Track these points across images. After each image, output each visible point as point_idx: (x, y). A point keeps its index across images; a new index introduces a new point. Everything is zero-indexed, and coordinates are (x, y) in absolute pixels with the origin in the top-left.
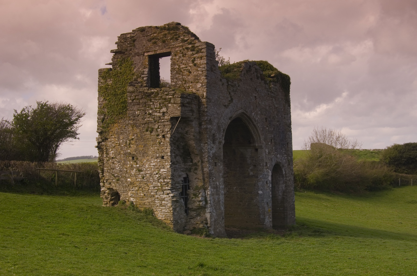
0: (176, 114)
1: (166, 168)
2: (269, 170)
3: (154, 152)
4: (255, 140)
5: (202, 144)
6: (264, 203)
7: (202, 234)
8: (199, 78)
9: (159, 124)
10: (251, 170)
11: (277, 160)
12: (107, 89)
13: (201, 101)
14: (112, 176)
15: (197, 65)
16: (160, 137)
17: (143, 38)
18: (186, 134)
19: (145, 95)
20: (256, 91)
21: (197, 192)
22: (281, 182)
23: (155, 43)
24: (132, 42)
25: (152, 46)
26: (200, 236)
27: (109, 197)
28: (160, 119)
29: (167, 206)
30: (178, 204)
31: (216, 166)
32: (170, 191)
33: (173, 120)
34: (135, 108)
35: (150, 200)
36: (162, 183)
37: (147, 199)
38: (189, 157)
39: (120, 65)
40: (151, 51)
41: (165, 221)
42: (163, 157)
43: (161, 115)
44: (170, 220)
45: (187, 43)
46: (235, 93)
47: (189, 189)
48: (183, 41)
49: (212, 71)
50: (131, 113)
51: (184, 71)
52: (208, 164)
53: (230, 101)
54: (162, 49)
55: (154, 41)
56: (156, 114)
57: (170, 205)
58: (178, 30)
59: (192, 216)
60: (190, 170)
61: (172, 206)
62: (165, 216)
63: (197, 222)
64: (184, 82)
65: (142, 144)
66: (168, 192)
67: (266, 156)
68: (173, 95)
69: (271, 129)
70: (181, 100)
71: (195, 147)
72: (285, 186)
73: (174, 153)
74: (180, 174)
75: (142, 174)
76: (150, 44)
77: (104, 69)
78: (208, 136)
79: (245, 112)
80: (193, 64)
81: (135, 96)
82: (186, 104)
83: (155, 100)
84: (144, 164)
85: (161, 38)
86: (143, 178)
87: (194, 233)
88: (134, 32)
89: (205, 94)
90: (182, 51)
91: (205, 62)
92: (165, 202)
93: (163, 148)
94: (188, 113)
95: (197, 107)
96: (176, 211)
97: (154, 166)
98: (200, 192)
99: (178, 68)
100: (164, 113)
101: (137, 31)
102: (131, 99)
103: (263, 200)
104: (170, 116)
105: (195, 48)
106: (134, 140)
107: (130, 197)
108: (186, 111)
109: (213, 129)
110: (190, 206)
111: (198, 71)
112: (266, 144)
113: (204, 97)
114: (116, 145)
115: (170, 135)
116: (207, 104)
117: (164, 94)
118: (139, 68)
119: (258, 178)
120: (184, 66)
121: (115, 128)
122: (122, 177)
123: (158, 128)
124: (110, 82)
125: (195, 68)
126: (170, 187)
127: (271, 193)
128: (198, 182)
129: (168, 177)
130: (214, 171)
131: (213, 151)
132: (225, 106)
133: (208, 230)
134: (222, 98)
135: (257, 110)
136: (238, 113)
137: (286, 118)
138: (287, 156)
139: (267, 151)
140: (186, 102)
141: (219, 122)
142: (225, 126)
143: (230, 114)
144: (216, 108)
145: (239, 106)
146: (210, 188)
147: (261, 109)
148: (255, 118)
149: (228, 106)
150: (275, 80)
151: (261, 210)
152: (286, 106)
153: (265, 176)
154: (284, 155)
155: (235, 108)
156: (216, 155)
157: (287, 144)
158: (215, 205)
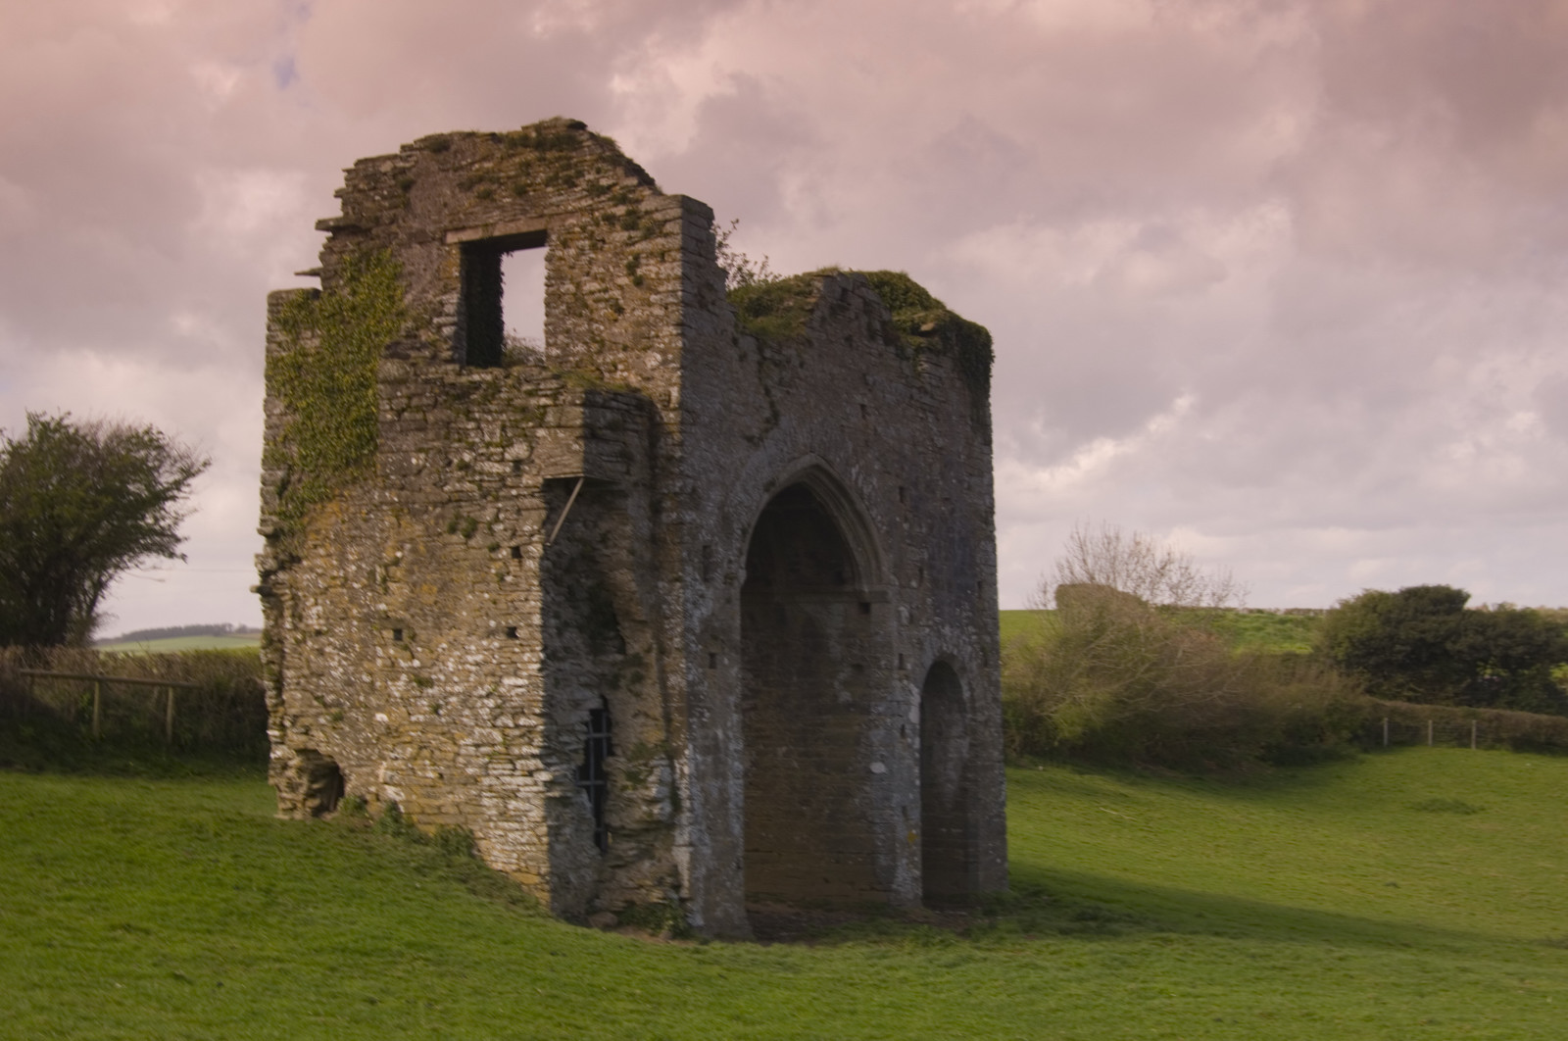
0: (565, 466)
1: (525, 674)
2: (912, 686)
3: (478, 613)
4: (861, 569)
5: (661, 584)
6: (892, 808)
7: (659, 926)
8: (653, 333)
9: (500, 505)
10: (846, 684)
11: (941, 647)
12: (300, 367)
13: (661, 418)
14: (315, 703)
15: (646, 282)
16: (504, 553)
17: (442, 175)
18: (600, 546)
19: (447, 394)
20: (867, 384)
21: (643, 768)
22: (956, 731)
23: (487, 196)
24: (400, 191)
25: (476, 209)
26: (652, 935)
27: (301, 785)
28: (505, 486)
29: (525, 819)
30: (568, 813)
31: (715, 668)
32: (539, 763)
33: (555, 489)
34: (409, 441)
35: (460, 796)
36: (508, 731)
37: (451, 793)
38: (612, 634)
39: (353, 278)
40: (471, 228)
41: (520, 877)
42: (511, 633)
43: (508, 470)
44: (539, 874)
45: (609, 200)
46: (788, 393)
47: (612, 753)
48: (596, 190)
49: (703, 305)
50: (394, 462)
51: (595, 305)
52: (684, 661)
53: (767, 421)
54: (512, 221)
55: (481, 188)
56: (487, 466)
57: (536, 814)
58: (575, 149)
59: (620, 857)
60: (614, 684)
61: (545, 819)
62: (518, 859)
63: (642, 881)
64: (595, 347)
65: (435, 582)
66: (533, 764)
67: (899, 633)
68: (555, 395)
69: (921, 527)
70: (583, 413)
71: (637, 596)
72: (972, 745)
73: (557, 616)
74: (578, 696)
75: (433, 696)
76: (467, 200)
77: (288, 292)
78: (685, 554)
79: (823, 463)
80: (632, 278)
81: (410, 398)
82: (604, 431)
83: (484, 412)
84: (442, 657)
85: (509, 178)
86: (436, 709)
87: (628, 924)
88: (409, 153)
89: (675, 392)
90: (590, 228)
91: (678, 272)
92: (521, 805)
93: (514, 596)
94: (609, 465)
95: (646, 443)
96: (561, 838)
97: (477, 664)
98: (652, 768)
99: (575, 295)
100: (518, 463)
101: (420, 149)
102: (392, 409)
103: (888, 799)
104: (542, 473)
105: (639, 218)
106: (403, 565)
107: (386, 783)
108: (604, 458)
109: (702, 527)
110: (614, 820)
111: (650, 304)
112: (900, 585)
113: (672, 406)
114: (333, 582)
115: (540, 547)
116: (681, 432)
117: (519, 391)
118: (424, 291)
119: (869, 713)
120: (595, 286)
121: (330, 518)
122: (353, 706)
123: (497, 520)
124: (311, 343)
125: (639, 294)
126: (538, 747)
127: (917, 770)
128: (645, 729)
129: (530, 706)
130: (708, 687)
131: (704, 612)
132: (751, 439)
133: (683, 910)
134: (739, 411)
135: (869, 455)
136: (799, 466)
137: (977, 490)
138: (977, 631)
139: (904, 612)
140: (602, 421)
141: (728, 502)
142: (749, 515)
143: (768, 470)
144: (715, 449)
145: (802, 440)
146: (690, 750)
147: (884, 454)
148: (860, 485)
149: (759, 439)
150: (935, 344)
151: (882, 836)
152: (976, 442)
153: (897, 705)
154: (967, 626)
155: (788, 449)
156: (716, 624)
157: (977, 586)
158: (711, 817)
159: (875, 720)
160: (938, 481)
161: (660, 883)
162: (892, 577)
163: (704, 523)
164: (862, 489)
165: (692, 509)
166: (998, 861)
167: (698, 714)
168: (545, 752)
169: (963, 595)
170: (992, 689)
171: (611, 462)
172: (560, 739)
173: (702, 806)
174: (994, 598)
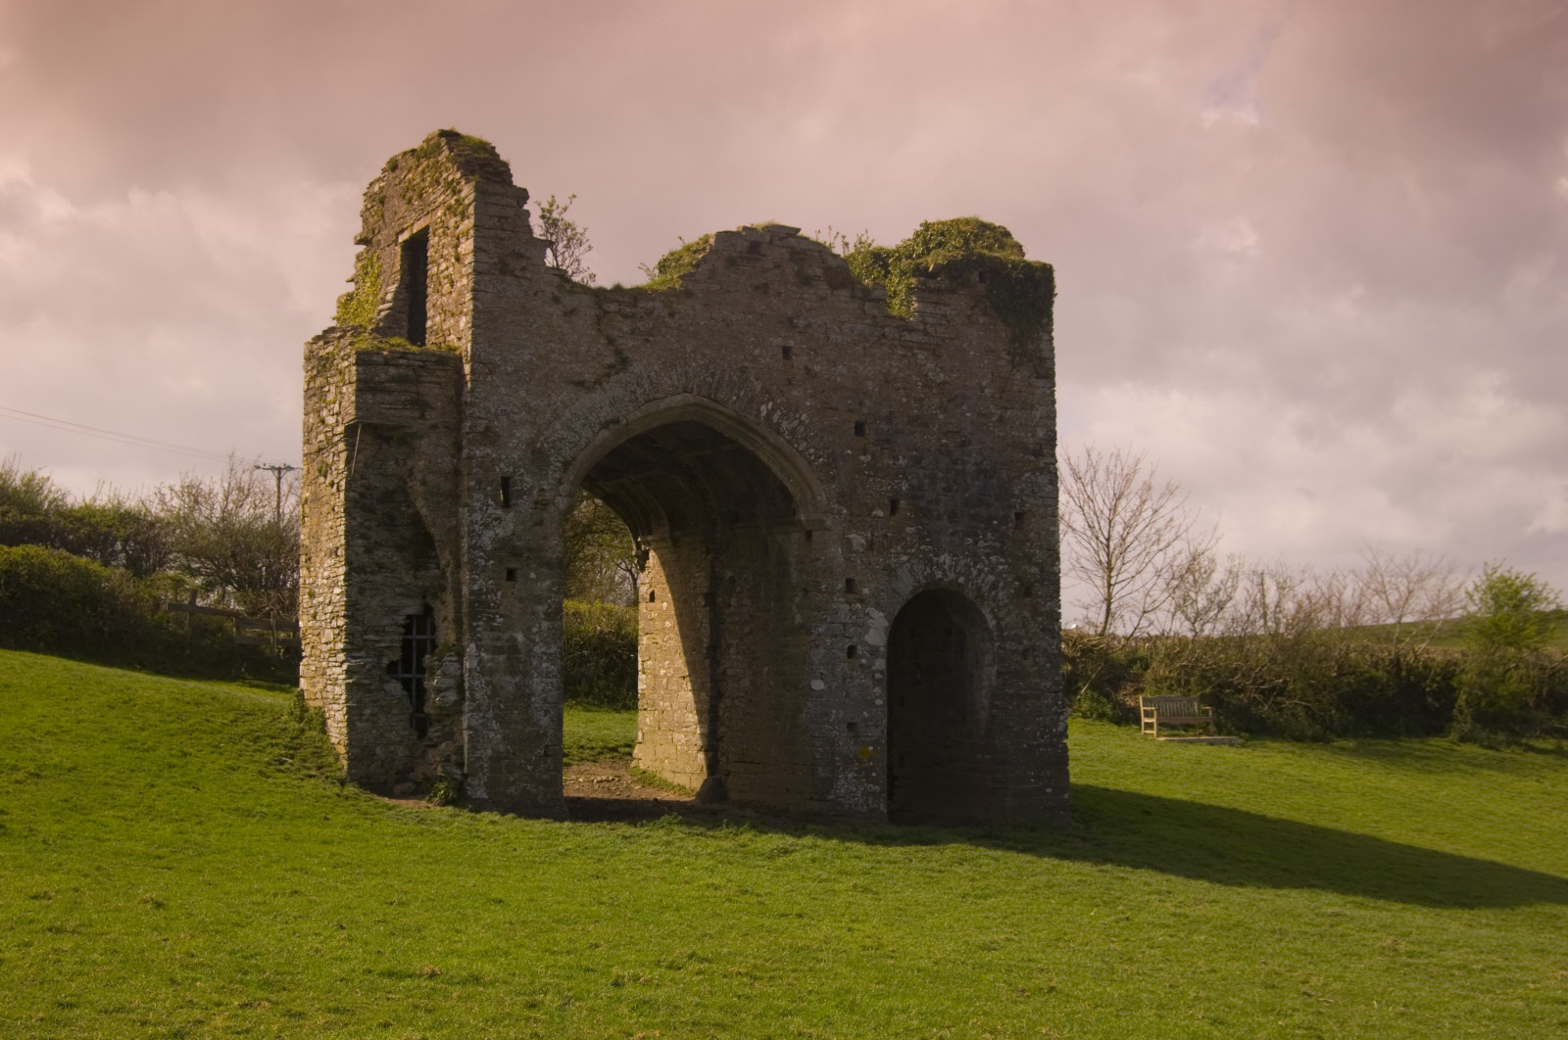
0: (350, 414)
1: (340, 584)
2: (871, 610)
3: (327, 538)
4: (797, 500)
6: (828, 724)
7: (434, 795)
8: (463, 300)
9: (333, 450)
10: (799, 607)
11: (932, 575)
13: (464, 371)
15: (461, 258)
16: (335, 488)
17: (395, 188)
19: (320, 365)
20: (796, 327)
21: (436, 663)
22: (986, 658)
23: (410, 201)
24: (381, 206)
25: (405, 213)
26: (430, 802)
28: (334, 434)
29: (340, 701)
30: (367, 698)
31: (516, 581)
33: (350, 433)
34: (311, 405)
35: (322, 684)
36: (335, 631)
37: (319, 682)
38: (434, 553)
39: (363, 281)
40: (406, 229)
41: (339, 748)
42: (336, 552)
43: (335, 421)
44: (344, 746)
45: (450, 193)
46: (647, 341)
48: (446, 186)
49: (504, 269)
51: (443, 282)
52: (468, 573)
53: (611, 367)
54: (419, 219)
55: (408, 195)
56: (329, 420)
57: (343, 697)
58: (439, 154)
59: (430, 739)
60: (435, 595)
61: (346, 701)
62: (338, 734)
63: (435, 762)
64: (443, 316)
65: (316, 515)
66: (342, 657)
67: (848, 559)
68: (348, 358)
73: (364, 537)
74: (391, 603)
75: (315, 606)
76: (403, 207)
77: (344, 296)
78: (475, 483)
79: (707, 401)
80: (456, 255)
82: (386, 385)
83: (331, 376)
84: (317, 574)
85: (417, 184)
87: (420, 793)
88: (384, 174)
89: (469, 348)
90: (442, 218)
91: (472, 246)
92: (339, 690)
93: (337, 522)
94: (393, 412)
95: (453, 392)
96: (363, 718)
97: (327, 579)
98: (443, 663)
100: (338, 415)
101: (388, 170)
103: (827, 714)
104: (344, 422)
105: (460, 205)
106: (308, 503)
108: (384, 406)
110: (427, 709)
111: (462, 276)
112: (852, 514)
113: (468, 359)
115: (345, 481)
116: (471, 380)
117: (339, 357)
118: (388, 284)
119: (813, 634)
120: (444, 265)
123: (333, 462)
125: (459, 268)
126: (344, 643)
127: (879, 691)
128: (447, 631)
129: (341, 611)
130: (502, 597)
131: (500, 532)
132: (580, 384)
133: (461, 784)
134: (562, 360)
135: (795, 393)
136: (662, 406)
137: (1018, 422)
138: (1010, 561)
139: (858, 540)
140: (383, 376)
141: (542, 438)
142: (574, 450)
143: (609, 410)
144: (523, 393)
145: (669, 382)
146: (471, 648)
147: (823, 392)
148: (775, 421)
149: (595, 383)
150: (932, 284)
151: (820, 749)
152: (1018, 376)
153: (841, 627)
154: (988, 556)
155: (645, 391)
156: (518, 544)
157: (1013, 517)
158: (502, 707)
159: (815, 640)
160: (936, 414)
161: (447, 760)
162: (836, 506)
163: (504, 457)
164: (779, 424)
165: (485, 445)
166: (1049, 790)
167: (485, 619)
168: (349, 647)
169: (982, 525)
170: (1040, 619)
171: (396, 409)
172: (366, 637)
173: (488, 697)
174: (1052, 528)
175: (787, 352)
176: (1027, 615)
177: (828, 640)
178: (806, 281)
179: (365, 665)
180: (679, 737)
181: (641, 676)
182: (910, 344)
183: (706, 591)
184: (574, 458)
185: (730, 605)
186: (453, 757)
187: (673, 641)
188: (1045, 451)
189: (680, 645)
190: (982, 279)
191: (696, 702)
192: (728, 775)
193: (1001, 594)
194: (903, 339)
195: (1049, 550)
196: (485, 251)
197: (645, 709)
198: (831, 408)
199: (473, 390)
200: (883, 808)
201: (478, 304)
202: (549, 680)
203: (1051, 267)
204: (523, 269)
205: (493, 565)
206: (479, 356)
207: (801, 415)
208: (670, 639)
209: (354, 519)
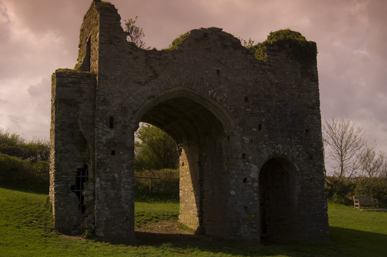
0: (55, 95)
2: (253, 165)
6: (238, 207)
7: (84, 235)
8: (97, 54)
10: (226, 164)
11: (275, 152)
13: (97, 79)
20: (221, 63)
22: (296, 182)
23: (88, 27)
25: (87, 32)
26: (82, 237)
31: (115, 155)
32: (54, 183)
38: (88, 146)
46: (165, 68)
47: (87, 182)
48: (95, 17)
51: (93, 50)
52: (97, 152)
53: (151, 77)
61: (55, 200)
64: (93, 62)
67: (243, 146)
70: (56, 79)
74: (72, 164)
79: (188, 89)
82: (67, 84)
85: (89, 21)
87: (80, 234)
89: (98, 70)
91: (99, 34)
94: (70, 94)
96: (61, 206)
104: (54, 99)
105: (97, 21)
108: (67, 92)
109: (109, 111)
111: (97, 46)
112: (244, 130)
113: (97, 74)
115: (55, 120)
116: (98, 82)
120: (94, 45)
126: (54, 178)
127: (256, 194)
128: (91, 174)
130: (109, 161)
131: (109, 137)
132: (140, 83)
133: (94, 231)
134: (133, 74)
135: (222, 86)
136: (171, 91)
137: (305, 97)
138: (304, 147)
139: (247, 139)
140: (66, 81)
141: (125, 103)
142: (137, 107)
143: (151, 92)
144: (118, 86)
145: (174, 83)
146: (98, 180)
147: (232, 86)
148: (214, 96)
149: (145, 83)
150: (271, 48)
151: (234, 216)
152: (305, 81)
153: (241, 171)
154: (296, 145)
155: (164, 85)
156: (116, 141)
157: (305, 131)
158: (109, 201)
159: (232, 176)
160: (275, 94)
161: (90, 221)
162: (238, 127)
163: (110, 109)
164: (216, 98)
165: (103, 105)
166: (321, 230)
167: (103, 169)
168: (56, 180)
169: (293, 134)
170: (316, 168)
171: (71, 93)
172: (62, 176)
173: (104, 198)
174: (319, 135)
175: (218, 72)
176: (311, 166)
177: (236, 176)
178: (225, 47)
179: (61, 186)
180: (191, 212)
181: (180, 191)
182: (264, 69)
183: (198, 161)
184: (137, 110)
185: (205, 165)
186: (91, 220)
187: (189, 179)
188: (316, 107)
189: (191, 180)
190: (290, 47)
191: (196, 200)
192: (205, 225)
193: (301, 159)
194: (262, 67)
195: (318, 143)
196: (103, 36)
197: (182, 202)
198: (236, 92)
199: (99, 85)
200: (258, 238)
201: (101, 55)
202: (128, 192)
203: (315, 43)
204: (118, 42)
205: (106, 149)
206: (101, 73)
207: (224, 94)
208: (188, 178)
209: (58, 134)
